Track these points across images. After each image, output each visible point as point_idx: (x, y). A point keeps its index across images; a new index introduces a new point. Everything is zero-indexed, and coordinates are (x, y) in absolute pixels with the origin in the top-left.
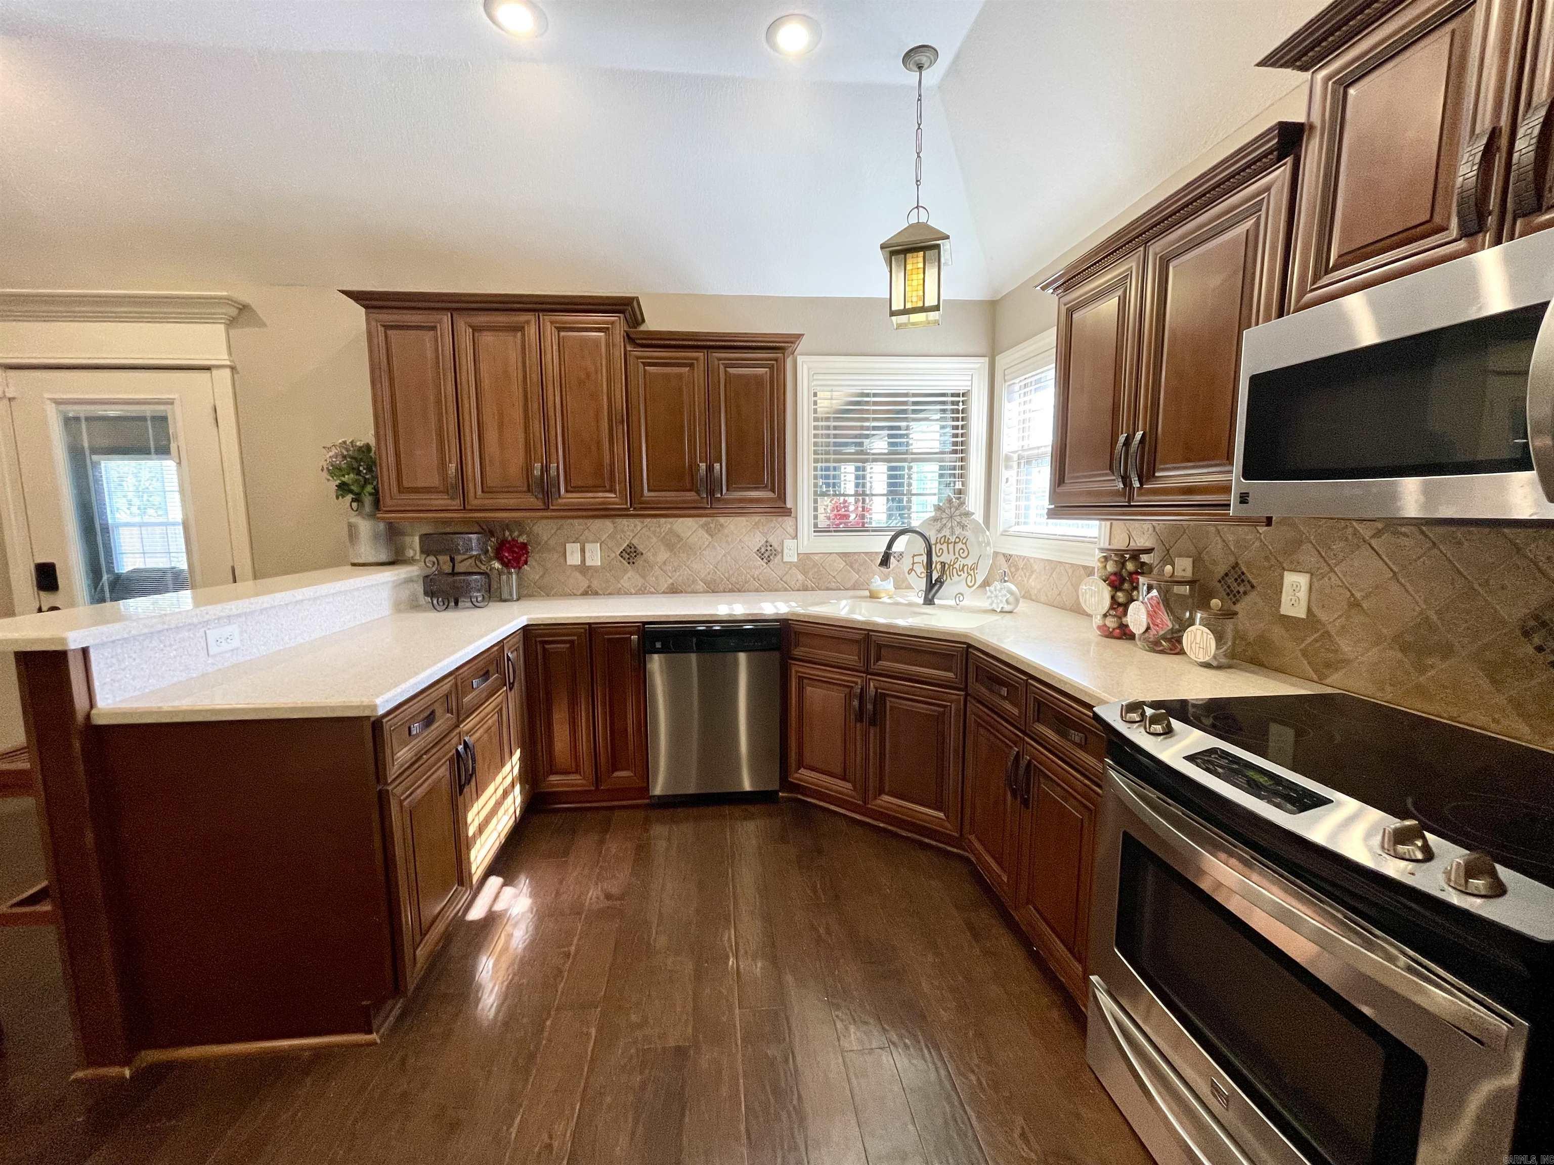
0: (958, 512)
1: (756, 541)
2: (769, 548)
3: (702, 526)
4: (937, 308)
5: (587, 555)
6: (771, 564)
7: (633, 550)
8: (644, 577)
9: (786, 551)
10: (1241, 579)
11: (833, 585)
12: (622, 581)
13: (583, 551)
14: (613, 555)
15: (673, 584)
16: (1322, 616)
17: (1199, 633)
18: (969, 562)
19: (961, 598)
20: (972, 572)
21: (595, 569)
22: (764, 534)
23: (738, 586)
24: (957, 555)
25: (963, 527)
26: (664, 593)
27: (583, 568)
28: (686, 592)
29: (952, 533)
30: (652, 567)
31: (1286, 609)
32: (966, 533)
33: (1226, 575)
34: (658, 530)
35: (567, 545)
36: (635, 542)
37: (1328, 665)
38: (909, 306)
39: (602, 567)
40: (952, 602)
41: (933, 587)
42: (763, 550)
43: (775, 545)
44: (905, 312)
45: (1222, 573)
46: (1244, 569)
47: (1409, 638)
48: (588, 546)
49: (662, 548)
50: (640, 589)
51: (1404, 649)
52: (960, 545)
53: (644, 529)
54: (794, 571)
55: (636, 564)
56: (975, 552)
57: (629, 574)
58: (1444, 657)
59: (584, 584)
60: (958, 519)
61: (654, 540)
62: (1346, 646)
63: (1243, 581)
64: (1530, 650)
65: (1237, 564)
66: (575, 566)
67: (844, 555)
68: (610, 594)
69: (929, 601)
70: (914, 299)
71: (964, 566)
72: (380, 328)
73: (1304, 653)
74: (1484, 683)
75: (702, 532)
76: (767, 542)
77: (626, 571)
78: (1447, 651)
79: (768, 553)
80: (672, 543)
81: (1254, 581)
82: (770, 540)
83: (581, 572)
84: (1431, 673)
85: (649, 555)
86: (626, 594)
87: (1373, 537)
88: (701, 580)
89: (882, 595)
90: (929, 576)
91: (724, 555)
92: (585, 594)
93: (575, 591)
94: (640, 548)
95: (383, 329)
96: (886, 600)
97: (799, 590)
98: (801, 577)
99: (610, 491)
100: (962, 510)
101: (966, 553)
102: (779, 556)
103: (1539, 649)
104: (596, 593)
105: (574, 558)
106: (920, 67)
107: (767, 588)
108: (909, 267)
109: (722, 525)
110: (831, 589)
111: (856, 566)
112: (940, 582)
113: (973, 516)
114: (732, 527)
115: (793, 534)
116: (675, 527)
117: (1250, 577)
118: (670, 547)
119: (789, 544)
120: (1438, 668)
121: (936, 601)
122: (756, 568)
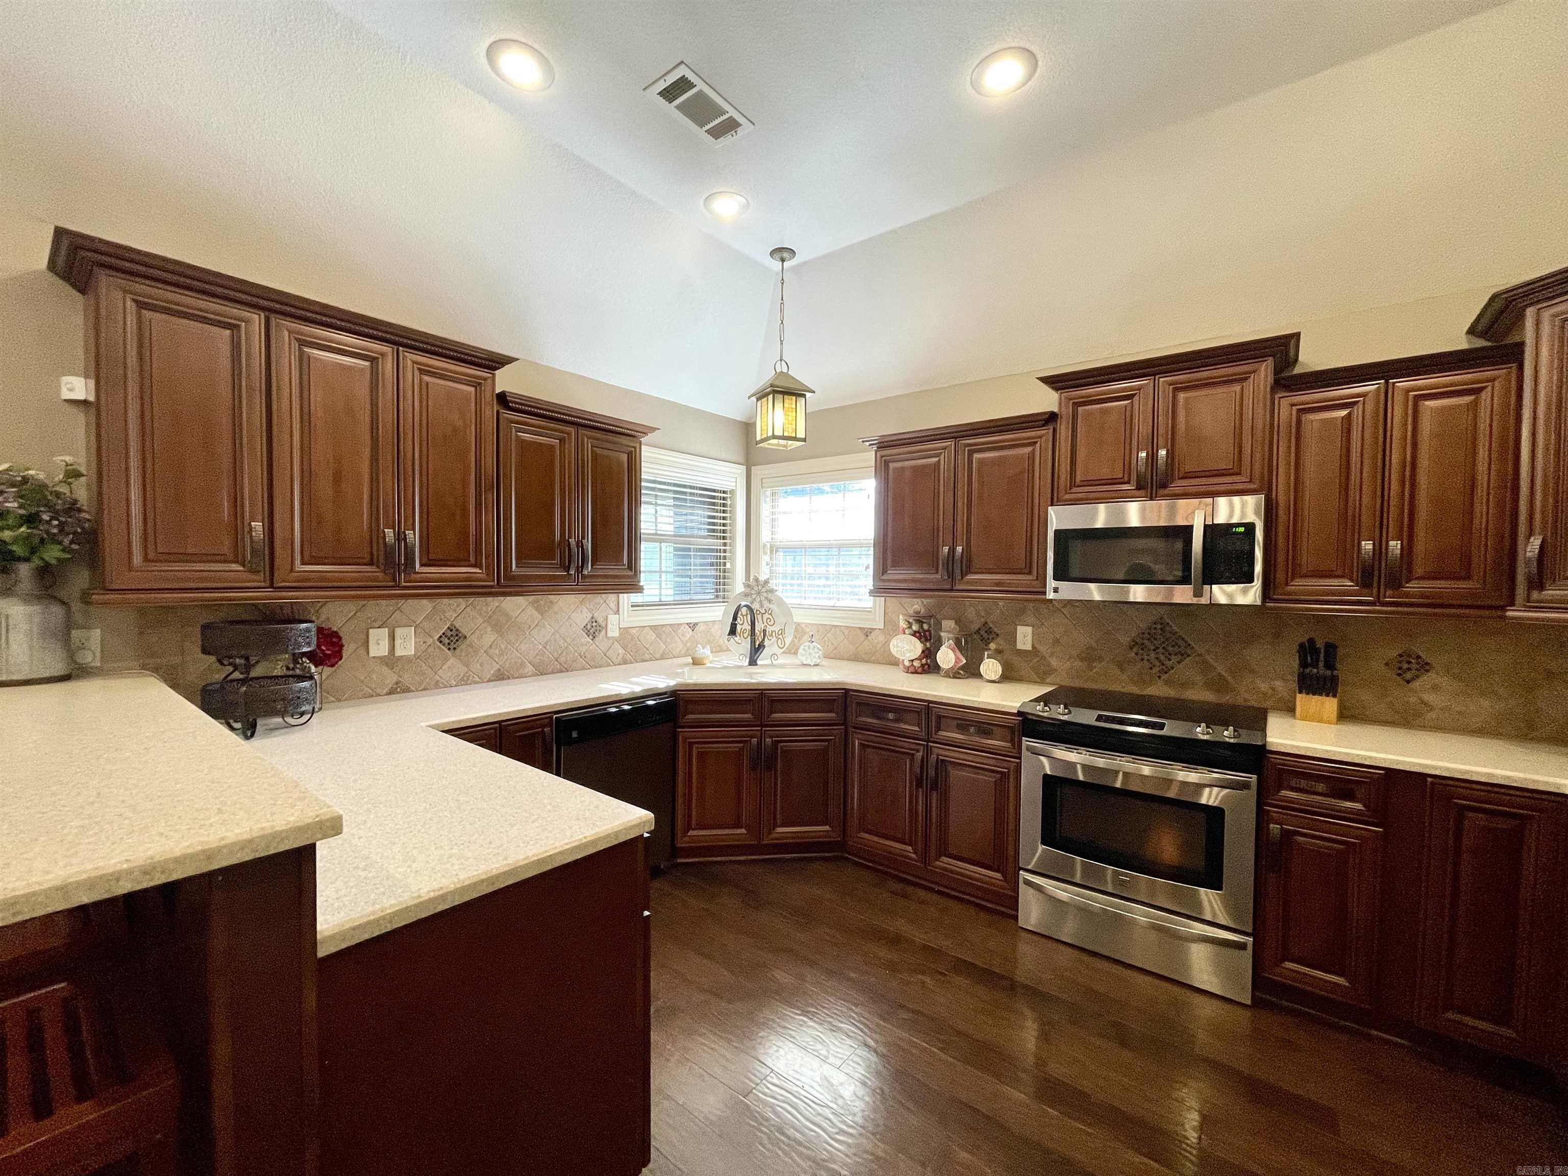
0: (764, 590)
1: (582, 617)
2: (594, 624)
3: (532, 603)
4: (804, 440)
5: (398, 642)
6: (596, 639)
7: (454, 633)
8: (467, 666)
9: (609, 626)
10: (989, 631)
11: (647, 656)
12: (440, 672)
13: (392, 638)
14: (430, 641)
15: (499, 670)
16: (1042, 648)
17: (991, 663)
18: (776, 628)
19: (776, 658)
20: (781, 636)
21: (407, 660)
22: (591, 611)
23: (566, 666)
24: (765, 624)
25: (770, 601)
26: (489, 681)
27: (391, 660)
28: (514, 678)
29: (762, 606)
30: (476, 652)
31: (1020, 646)
32: (771, 606)
33: (980, 629)
34: (484, 609)
35: (371, 631)
36: (458, 624)
37: (1045, 673)
38: (786, 434)
39: (417, 657)
40: (768, 662)
41: (756, 650)
42: (589, 627)
43: (600, 620)
44: (783, 438)
45: (976, 628)
46: (991, 626)
47: (1083, 655)
48: (399, 632)
49: (489, 629)
50: (462, 679)
51: (1082, 659)
52: (766, 616)
53: (468, 609)
54: (616, 645)
55: (458, 651)
56: (781, 620)
57: (449, 663)
58: (1100, 662)
59: (391, 678)
60: (765, 595)
61: (480, 620)
62: (1054, 662)
63: (991, 632)
64: (1133, 654)
65: (986, 623)
66: (380, 658)
67: (654, 628)
68: (425, 689)
69: (753, 662)
70: (790, 431)
71: (772, 632)
72: (129, 303)
73: (1032, 668)
74: (1117, 671)
75: (531, 611)
76: (592, 618)
77: (446, 660)
78: (1100, 659)
79: (594, 629)
80: (499, 625)
81: (998, 632)
82: (596, 615)
83: (387, 665)
84: (1094, 671)
85: (473, 639)
86: (446, 687)
87: (1063, 607)
88: (530, 663)
89: (706, 662)
90: (753, 642)
91: (553, 634)
92: (392, 692)
93: (378, 691)
94: (464, 631)
95: (134, 305)
96: (709, 665)
97: (619, 664)
98: (621, 651)
99: (475, 566)
100: (767, 588)
101: (772, 621)
102: (603, 632)
103: (1137, 654)
104: (407, 690)
105: (379, 644)
106: (783, 260)
107: (592, 664)
108: (786, 405)
109: (551, 602)
110: (645, 661)
111: (664, 637)
112: (761, 646)
113: (777, 593)
114: (560, 603)
115: (615, 609)
116: (504, 605)
117: (996, 630)
118: (498, 628)
119: (613, 618)
120: (1098, 667)
121: (759, 662)
122: (582, 645)
